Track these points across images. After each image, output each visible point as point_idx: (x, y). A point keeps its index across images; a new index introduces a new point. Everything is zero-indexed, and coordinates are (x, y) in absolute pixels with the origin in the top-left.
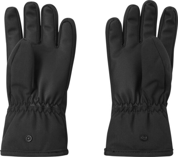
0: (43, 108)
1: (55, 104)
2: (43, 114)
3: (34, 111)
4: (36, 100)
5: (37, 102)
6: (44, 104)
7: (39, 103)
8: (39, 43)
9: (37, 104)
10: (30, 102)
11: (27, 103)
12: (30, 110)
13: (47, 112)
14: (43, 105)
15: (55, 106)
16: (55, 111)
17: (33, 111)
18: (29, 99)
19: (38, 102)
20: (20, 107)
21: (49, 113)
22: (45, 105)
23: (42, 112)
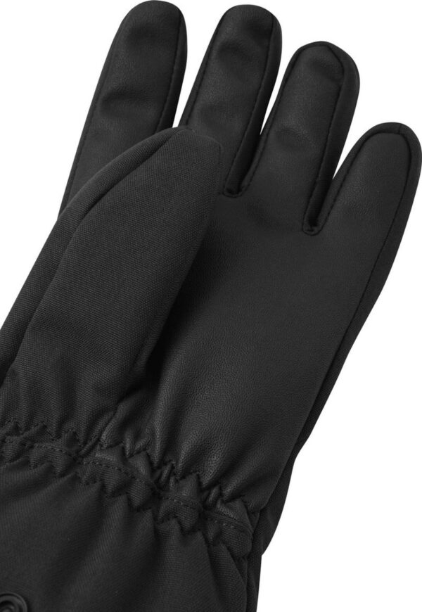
0: (157, 492)
1: (233, 498)
2: (146, 520)
3: (103, 487)
4: (137, 437)
5: (139, 452)
6: (172, 473)
7: (148, 456)
8: (230, 191)
9: (130, 461)
10: (98, 440)
11: (81, 437)
12: (84, 478)
13: (173, 522)
14: (165, 475)
15: (231, 509)
16: (220, 534)
17: (97, 485)
18: (102, 423)
19: (143, 453)
20: (36, 445)
21: (182, 529)
22: (177, 481)
23: (142, 508)
